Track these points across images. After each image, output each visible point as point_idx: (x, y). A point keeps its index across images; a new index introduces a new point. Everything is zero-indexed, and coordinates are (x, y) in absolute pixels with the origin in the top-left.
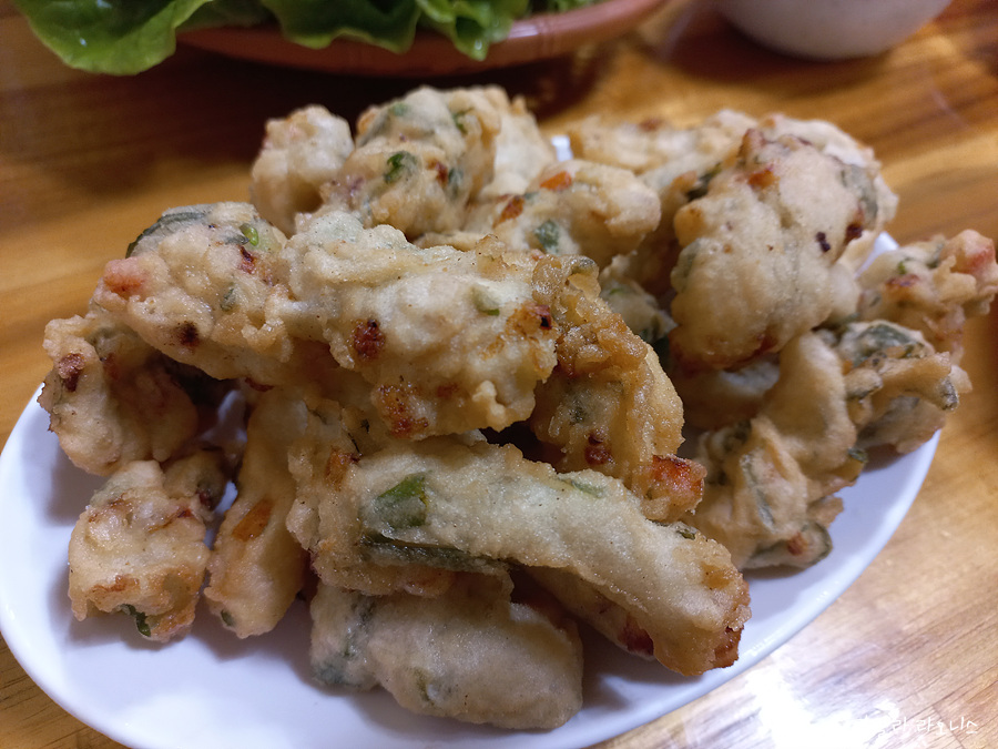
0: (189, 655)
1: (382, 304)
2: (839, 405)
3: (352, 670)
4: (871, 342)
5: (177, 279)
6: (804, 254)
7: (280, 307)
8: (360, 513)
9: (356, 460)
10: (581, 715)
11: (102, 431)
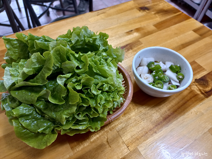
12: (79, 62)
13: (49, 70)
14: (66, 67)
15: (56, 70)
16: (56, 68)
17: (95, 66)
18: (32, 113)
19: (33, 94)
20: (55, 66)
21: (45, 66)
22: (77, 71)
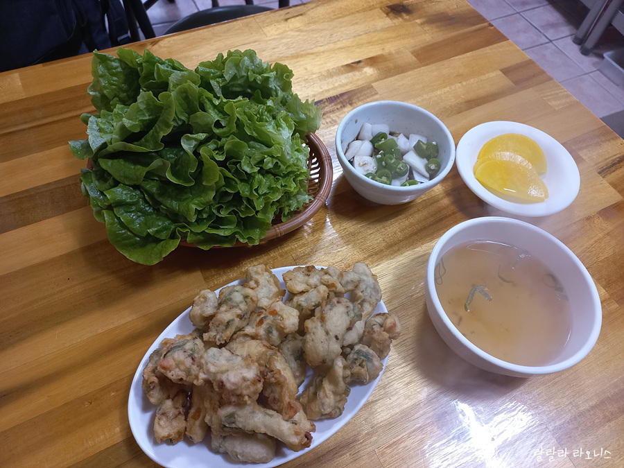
0: (181, 445)
1: (224, 378)
2: (341, 379)
3: (221, 450)
4: (355, 357)
5: (178, 366)
6: (331, 342)
7: (202, 376)
8: (221, 421)
9: (220, 407)
10: (275, 459)
11: (159, 396)
12: (221, 115)
13: (168, 125)
14: (197, 123)
15: (180, 126)
16: (180, 123)
17: (249, 123)
18: (138, 201)
19: (139, 167)
20: (180, 119)
21: (161, 118)
22: (217, 131)
